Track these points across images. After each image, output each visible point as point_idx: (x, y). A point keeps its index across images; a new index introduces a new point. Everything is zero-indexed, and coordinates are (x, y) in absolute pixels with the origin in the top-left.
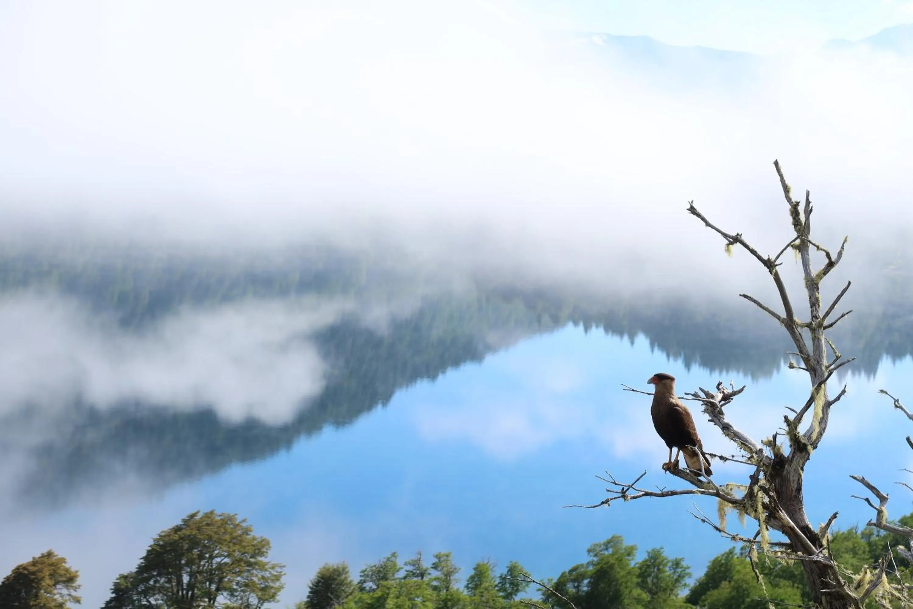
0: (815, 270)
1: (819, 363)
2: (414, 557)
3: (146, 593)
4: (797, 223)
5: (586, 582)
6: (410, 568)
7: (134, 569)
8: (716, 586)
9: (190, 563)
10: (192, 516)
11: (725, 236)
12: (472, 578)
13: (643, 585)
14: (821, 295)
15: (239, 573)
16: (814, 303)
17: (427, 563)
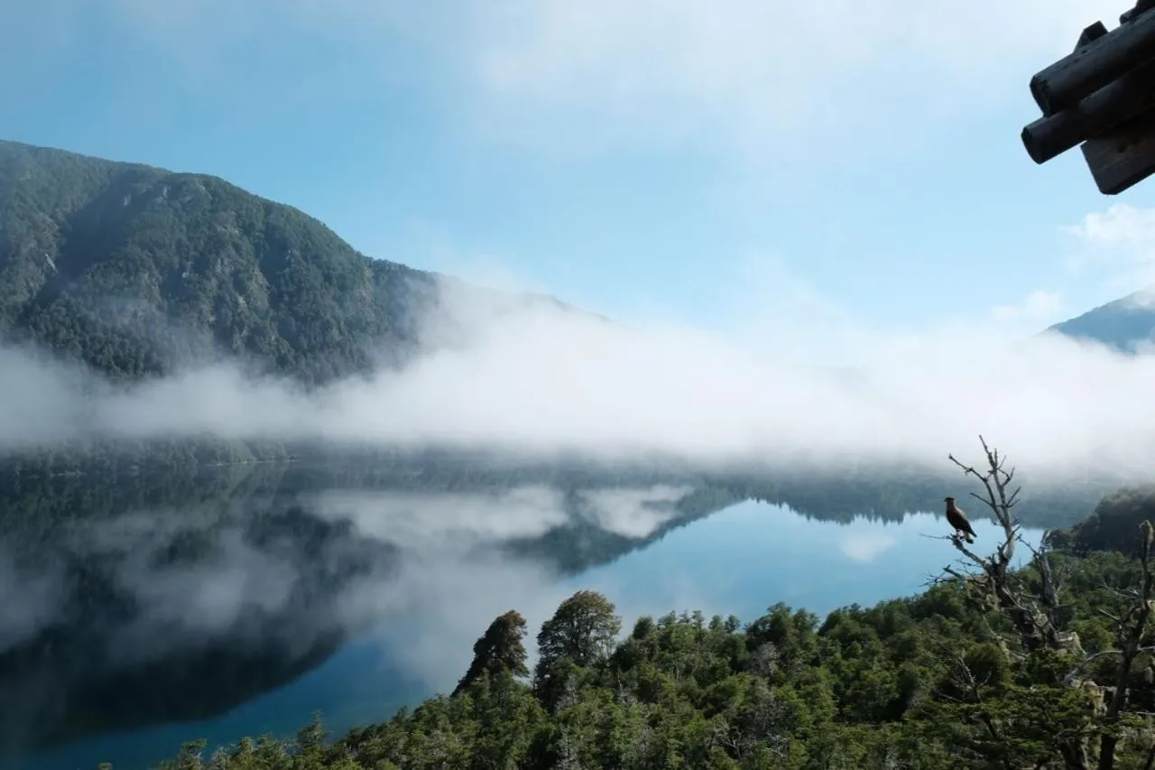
0: (1001, 482)
1: (1008, 522)
2: (683, 613)
3: (558, 630)
4: (991, 462)
5: (768, 625)
6: (682, 618)
7: (551, 619)
8: (833, 627)
9: (578, 615)
10: (578, 593)
11: (965, 468)
12: (711, 623)
13: (796, 627)
14: (1005, 492)
15: (601, 621)
16: (1003, 496)
17: (690, 615)
